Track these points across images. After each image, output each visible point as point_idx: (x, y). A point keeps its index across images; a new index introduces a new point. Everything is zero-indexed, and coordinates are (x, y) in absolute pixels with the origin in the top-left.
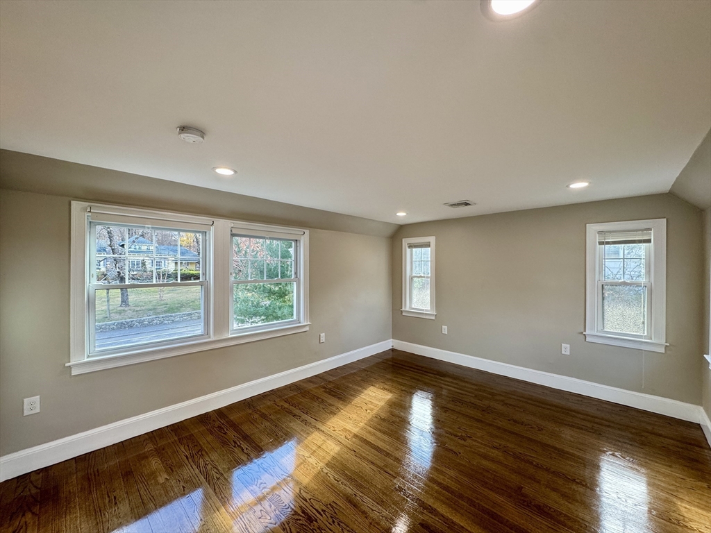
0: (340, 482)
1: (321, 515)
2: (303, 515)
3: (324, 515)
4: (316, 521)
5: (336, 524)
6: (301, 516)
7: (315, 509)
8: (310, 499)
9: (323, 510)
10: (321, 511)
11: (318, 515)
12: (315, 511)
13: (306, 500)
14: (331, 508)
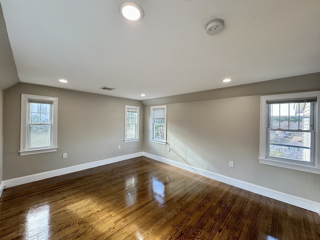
0: (160, 224)
1: (179, 230)
2: (180, 238)
3: (179, 229)
4: (182, 232)
5: (182, 225)
6: (181, 238)
7: (176, 233)
8: (171, 236)
9: (176, 230)
10: (177, 231)
11: (179, 232)
12: (177, 233)
13: (171, 238)
14: (175, 227)
